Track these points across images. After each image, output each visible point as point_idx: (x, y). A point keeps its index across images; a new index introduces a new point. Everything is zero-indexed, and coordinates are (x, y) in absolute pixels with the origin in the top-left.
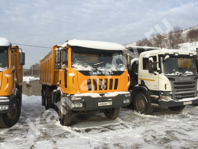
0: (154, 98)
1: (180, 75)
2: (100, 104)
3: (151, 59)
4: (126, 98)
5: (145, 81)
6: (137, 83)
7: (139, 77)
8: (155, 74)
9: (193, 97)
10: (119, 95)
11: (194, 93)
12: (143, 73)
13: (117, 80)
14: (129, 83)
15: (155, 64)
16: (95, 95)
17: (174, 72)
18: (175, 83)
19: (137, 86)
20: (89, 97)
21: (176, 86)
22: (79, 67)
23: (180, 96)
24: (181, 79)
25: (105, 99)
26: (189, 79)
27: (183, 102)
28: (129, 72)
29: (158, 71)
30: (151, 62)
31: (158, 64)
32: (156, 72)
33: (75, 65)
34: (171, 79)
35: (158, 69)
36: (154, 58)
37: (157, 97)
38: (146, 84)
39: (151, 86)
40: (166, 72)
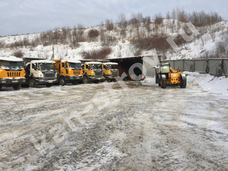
0: (37, 80)
1: (47, 71)
2: (13, 82)
3: (35, 64)
4: (24, 80)
5: (33, 74)
6: (30, 75)
7: (31, 72)
8: (37, 71)
9: (54, 80)
10: (21, 79)
11: (54, 78)
12: (32, 70)
13: (20, 73)
14: (25, 74)
16: (11, 78)
17: (45, 70)
18: (45, 74)
19: (30, 76)
20: (9, 79)
21: (45, 75)
22: (4, 68)
23: (47, 79)
24: (48, 73)
25: (15, 80)
26: (52, 73)
27: (48, 82)
28: (25, 70)
29: (38, 69)
30: (35, 65)
31: (38, 67)
32: (37, 70)
33: (2, 67)
34: (43, 73)
36: (36, 64)
37: (38, 80)
38: (34, 75)
39: (35, 76)
40: (41, 70)
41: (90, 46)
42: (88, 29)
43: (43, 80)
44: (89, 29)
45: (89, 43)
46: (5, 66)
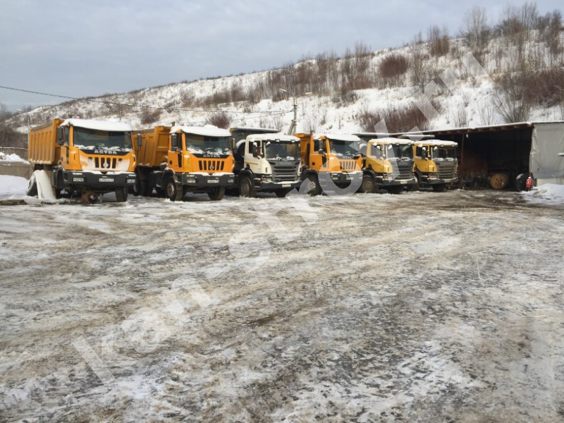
0: (257, 180)
2: (209, 181)
3: (255, 144)
4: (231, 178)
5: (250, 165)
6: (243, 167)
7: (245, 161)
9: (293, 181)
10: (224, 175)
11: (294, 177)
12: (248, 156)
13: (223, 163)
14: (233, 166)
15: (258, 148)
16: (205, 174)
17: (275, 157)
18: (275, 167)
19: (243, 169)
20: (201, 176)
21: (276, 169)
22: (192, 151)
23: (280, 179)
24: (281, 164)
25: (213, 178)
26: (290, 164)
27: (281, 185)
28: (234, 155)
29: (261, 156)
30: (255, 146)
31: (261, 149)
32: (259, 157)
33: (189, 149)
34: (271, 163)
35: (262, 153)
36: (258, 143)
37: (259, 179)
38: (251, 168)
39: (255, 170)
40: (268, 157)
41: (384, 97)
42: (380, 55)
43: (270, 181)
44: (384, 56)
45: (380, 92)
46: (196, 146)
